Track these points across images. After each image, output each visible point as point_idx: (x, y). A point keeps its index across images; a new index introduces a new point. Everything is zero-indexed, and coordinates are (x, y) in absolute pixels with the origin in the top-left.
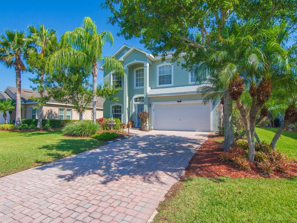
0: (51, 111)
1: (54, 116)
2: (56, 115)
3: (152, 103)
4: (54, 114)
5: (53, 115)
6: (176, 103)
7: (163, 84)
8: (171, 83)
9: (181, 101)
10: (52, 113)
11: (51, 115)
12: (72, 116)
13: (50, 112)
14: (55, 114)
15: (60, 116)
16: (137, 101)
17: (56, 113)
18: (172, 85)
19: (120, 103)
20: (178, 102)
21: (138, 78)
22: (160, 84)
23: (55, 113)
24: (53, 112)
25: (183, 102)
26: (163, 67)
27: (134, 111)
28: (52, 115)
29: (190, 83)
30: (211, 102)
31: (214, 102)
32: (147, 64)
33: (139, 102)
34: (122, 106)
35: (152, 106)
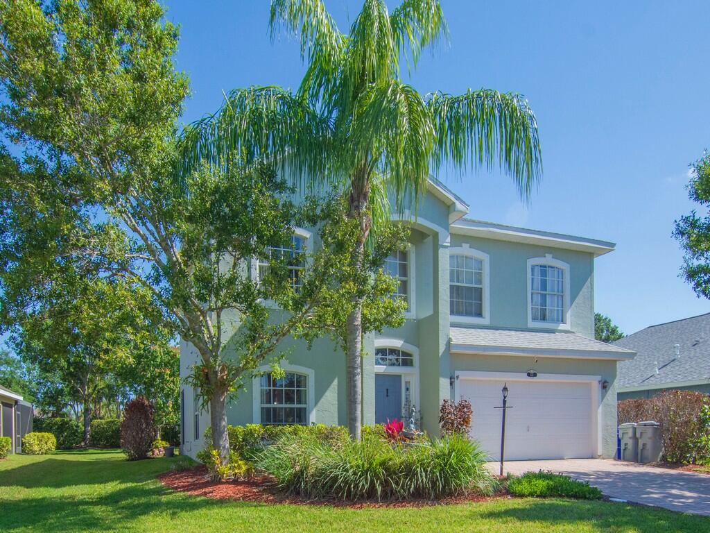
3: (456, 373)
6: (523, 378)
8: (479, 314)
9: (535, 375)
18: (486, 320)
19: (300, 365)
20: (529, 375)
22: (452, 312)
25: (541, 378)
26: (458, 257)
29: (530, 323)
30: (599, 382)
31: (605, 382)
32: (448, 240)
33: (381, 364)
34: (310, 373)
35: (457, 382)
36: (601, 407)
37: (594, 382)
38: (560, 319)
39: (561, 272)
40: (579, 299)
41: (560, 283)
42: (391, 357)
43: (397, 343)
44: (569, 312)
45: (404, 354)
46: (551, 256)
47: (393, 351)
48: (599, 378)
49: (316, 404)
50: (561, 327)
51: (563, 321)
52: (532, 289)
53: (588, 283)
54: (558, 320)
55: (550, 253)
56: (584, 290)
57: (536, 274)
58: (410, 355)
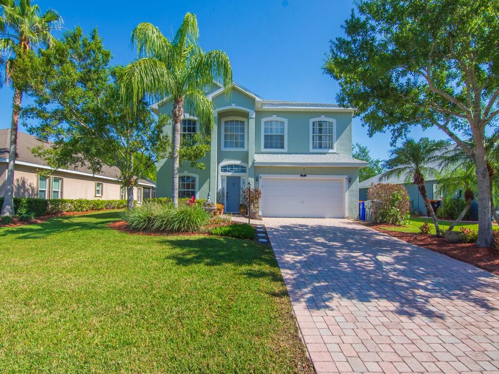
0: (24, 183)
1: (29, 193)
2: (33, 190)
3: (260, 175)
4: (30, 188)
5: (26, 190)
6: (298, 177)
7: (271, 147)
8: (282, 147)
9: (305, 176)
10: (25, 187)
11: (22, 191)
12: (62, 192)
13: (20, 184)
14: (32, 188)
15: (40, 191)
16: (225, 171)
17: (32, 186)
18: (286, 150)
19: (193, 173)
20: (301, 176)
21: (229, 133)
22: (265, 147)
23: (30, 186)
24: (26, 185)
25: (308, 177)
26: (271, 121)
27: (220, 187)
28: (24, 190)
29: (311, 150)
30: (347, 179)
31: (350, 178)
32: (254, 115)
33: (230, 172)
34: (197, 177)
35: (260, 180)
36: (348, 192)
37: (344, 178)
38: (331, 147)
39: (331, 124)
40: (343, 136)
41: (331, 129)
42: (235, 168)
43: (238, 162)
44: (336, 143)
45: (242, 167)
46: (324, 116)
47: (236, 166)
48: (347, 176)
49: (199, 190)
50: (331, 151)
51: (332, 148)
52: (313, 133)
53: (348, 128)
54: (329, 148)
55: (324, 115)
56: (346, 131)
57: (315, 125)
58: (246, 168)
